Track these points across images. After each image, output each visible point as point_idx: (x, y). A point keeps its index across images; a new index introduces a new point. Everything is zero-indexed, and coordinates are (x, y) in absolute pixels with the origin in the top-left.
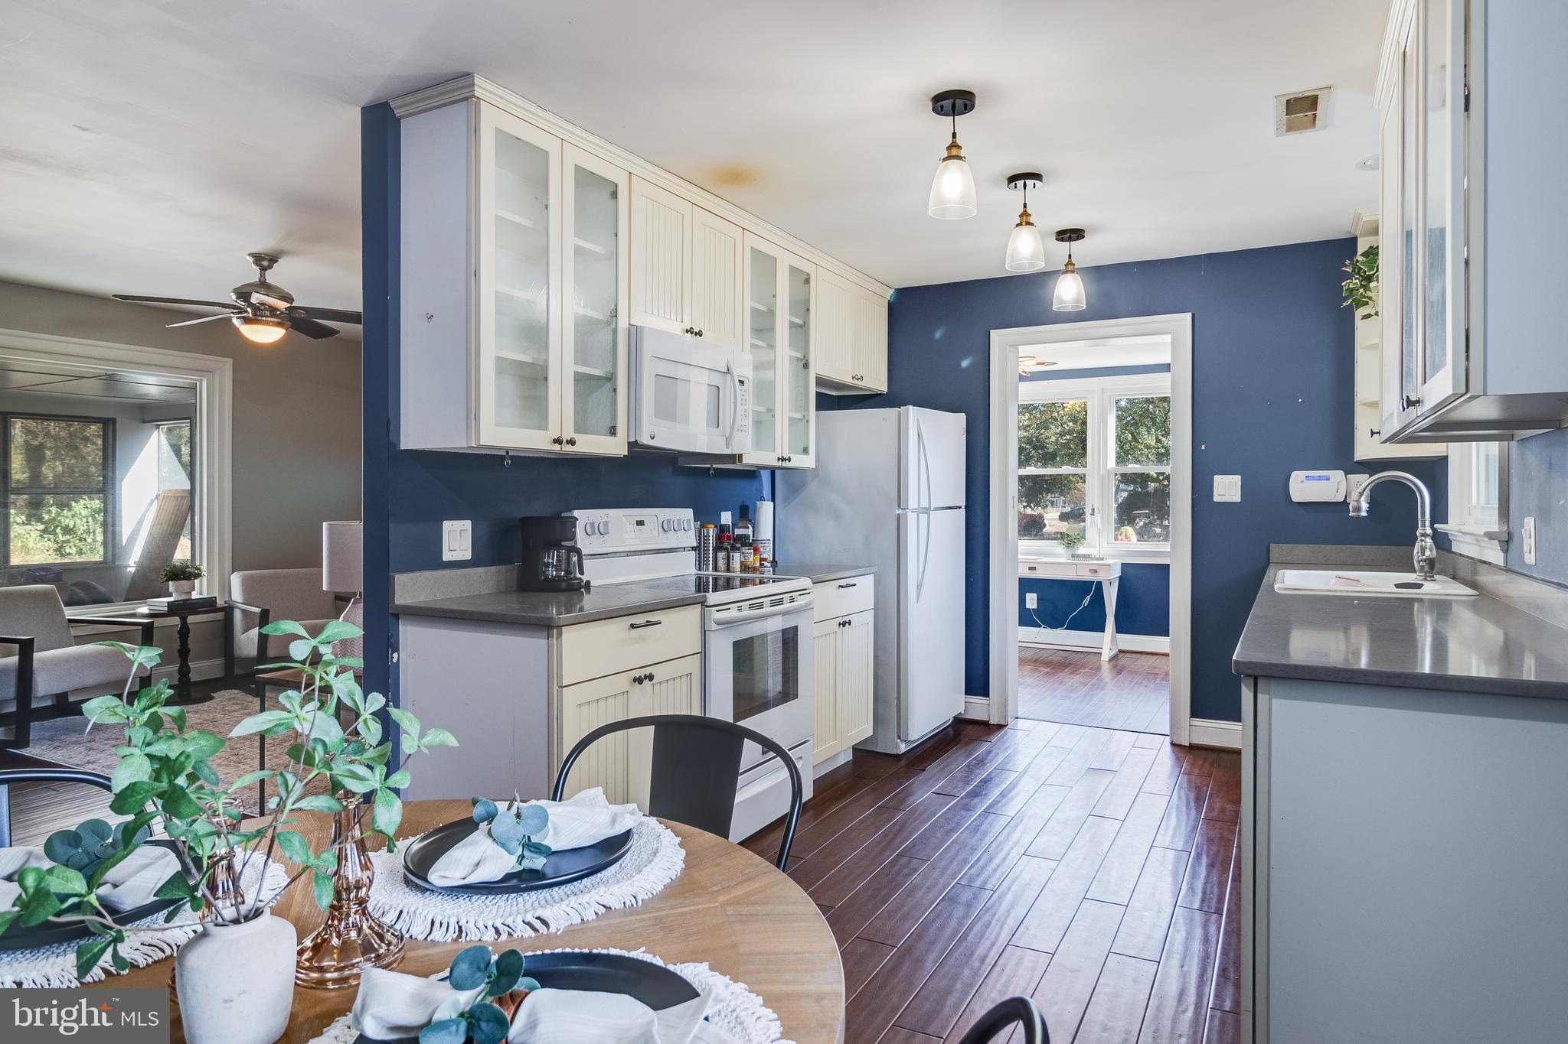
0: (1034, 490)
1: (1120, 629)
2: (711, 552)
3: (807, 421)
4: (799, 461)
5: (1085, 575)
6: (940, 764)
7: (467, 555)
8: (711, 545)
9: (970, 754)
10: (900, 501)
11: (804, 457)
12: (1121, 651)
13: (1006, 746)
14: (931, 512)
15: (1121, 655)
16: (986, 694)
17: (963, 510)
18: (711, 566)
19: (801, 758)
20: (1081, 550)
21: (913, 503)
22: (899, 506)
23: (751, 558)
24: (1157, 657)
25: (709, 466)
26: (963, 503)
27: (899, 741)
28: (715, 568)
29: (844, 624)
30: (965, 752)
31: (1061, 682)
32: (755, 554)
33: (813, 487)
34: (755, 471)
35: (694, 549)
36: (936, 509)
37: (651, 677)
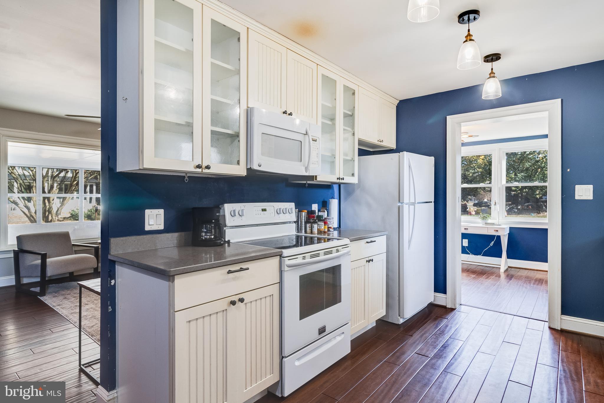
0: (466, 193)
1: (509, 257)
2: (303, 224)
3: (354, 161)
4: (348, 180)
5: (492, 233)
6: (420, 333)
7: (162, 227)
8: (303, 220)
9: (437, 327)
10: (400, 199)
11: (352, 178)
12: (509, 267)
13: (455, 322)
14: (416, 205)
15: (510, 269)
16: (445, 292)
17: (433, 204)
18: (303, 231)
19: (343, 333)
20: (489, 221)
21: (406, 200)
22: (399, 201)
23: (323, 227)
24: (528, 270)
25: (305, 182)
26: (433, 200)
27: (399, 317)
28: (306, 232)
29: (369, 261)
30: (434, 325)
31: (482, 283)
32: (325, 225)
33: (358, 192)
34: (330, 185)
35: (295, 222)
36: (419, 203)
37: (242, 300)
